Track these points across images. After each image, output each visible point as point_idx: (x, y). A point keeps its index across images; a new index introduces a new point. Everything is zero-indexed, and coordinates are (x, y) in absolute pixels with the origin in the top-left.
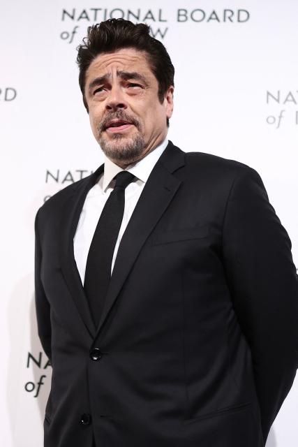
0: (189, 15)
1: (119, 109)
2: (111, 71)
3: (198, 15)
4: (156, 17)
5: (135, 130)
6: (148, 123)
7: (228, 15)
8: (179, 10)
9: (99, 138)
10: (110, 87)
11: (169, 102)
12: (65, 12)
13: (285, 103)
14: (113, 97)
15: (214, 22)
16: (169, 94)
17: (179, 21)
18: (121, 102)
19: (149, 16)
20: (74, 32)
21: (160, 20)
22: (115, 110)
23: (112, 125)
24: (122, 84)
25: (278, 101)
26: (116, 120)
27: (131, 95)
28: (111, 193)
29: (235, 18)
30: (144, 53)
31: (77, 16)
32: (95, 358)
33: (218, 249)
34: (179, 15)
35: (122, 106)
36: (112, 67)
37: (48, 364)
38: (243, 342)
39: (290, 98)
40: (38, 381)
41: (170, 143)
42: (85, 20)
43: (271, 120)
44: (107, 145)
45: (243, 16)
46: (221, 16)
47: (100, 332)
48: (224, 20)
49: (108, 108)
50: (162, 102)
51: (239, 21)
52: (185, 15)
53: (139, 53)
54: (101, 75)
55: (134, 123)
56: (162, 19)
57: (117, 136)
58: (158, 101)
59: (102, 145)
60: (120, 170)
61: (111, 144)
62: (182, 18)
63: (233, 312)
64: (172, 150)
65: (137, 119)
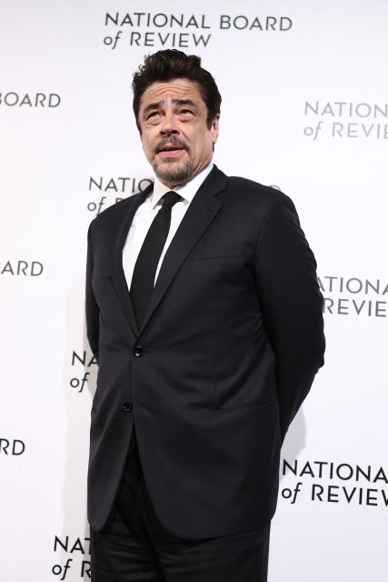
0: (231, 22)
1: (173, 135)
2: (165, 99)
3: (241, 23)
4: (199, 23)
5: (186, 155)
6: (197, 149)
7: (271, 22)
8: (222, 17)
9: (152, 160)
10: (164, 114)
11: (215, 128)
12: (108, 16)
13: (322, 114)
14: (166, 123)
15: (256, 30)
16: (216, 121)
17: (221, 28)
18: (175, 129)
19: (192, 22)
20: (117, 38)
21: (203, 27)
22: (169, 136)
23: (165, 150)
24: (175, 112)
25: (316, 112)
26: (169, 145)
27: (184, 121)
28: (160, 211)
29: (277, 26)
30: (196, 84)
31: (120, 21)
32: (137, 355)
33: (250, 266)
34: (222, 22)
35: (175, 132)
36: (167, 96)
37: (91, 362)
38: (269, 347)
39: (328, 110)
40: (83, 377)
41: (215, 166)
42: (129, 25)
43: (309, 131)
44: (159, 167)
45: (286, 24)
46: (263, 24)
47: (142, 334)
48: (267, 29)
49: (162, 133)
50: (209, 128)
51: (281, 29)
52: (227, 22)
53: (191, 83)
54: (155, 101)
55: (185, 148)
56: (205, 25)
57: (169, 160)
58: (206, 128)
59: (155, 167)
60: (169, 190)
61: (164, 167)
62: (225, 25)
63: (261, 321)
64: (216, 173)
65: (188, 144)
